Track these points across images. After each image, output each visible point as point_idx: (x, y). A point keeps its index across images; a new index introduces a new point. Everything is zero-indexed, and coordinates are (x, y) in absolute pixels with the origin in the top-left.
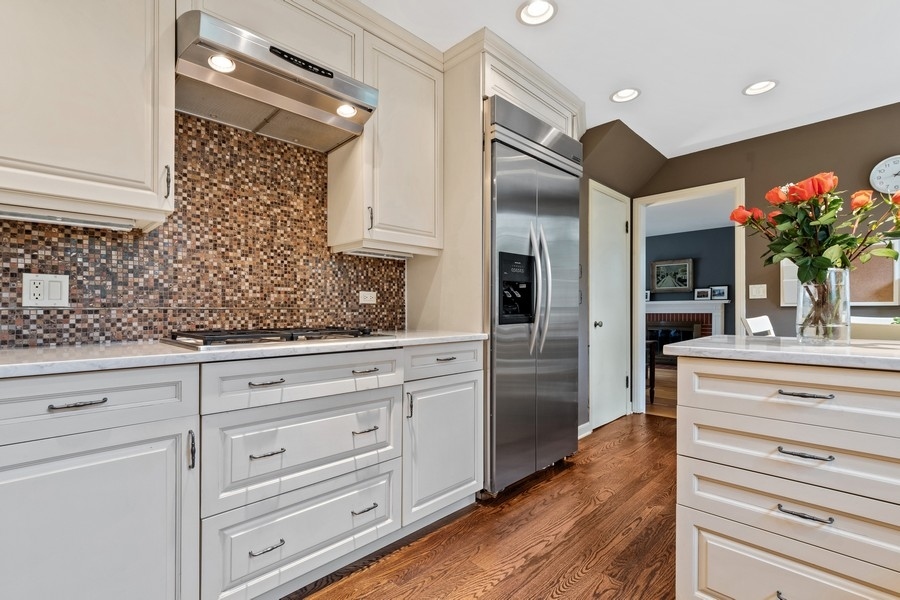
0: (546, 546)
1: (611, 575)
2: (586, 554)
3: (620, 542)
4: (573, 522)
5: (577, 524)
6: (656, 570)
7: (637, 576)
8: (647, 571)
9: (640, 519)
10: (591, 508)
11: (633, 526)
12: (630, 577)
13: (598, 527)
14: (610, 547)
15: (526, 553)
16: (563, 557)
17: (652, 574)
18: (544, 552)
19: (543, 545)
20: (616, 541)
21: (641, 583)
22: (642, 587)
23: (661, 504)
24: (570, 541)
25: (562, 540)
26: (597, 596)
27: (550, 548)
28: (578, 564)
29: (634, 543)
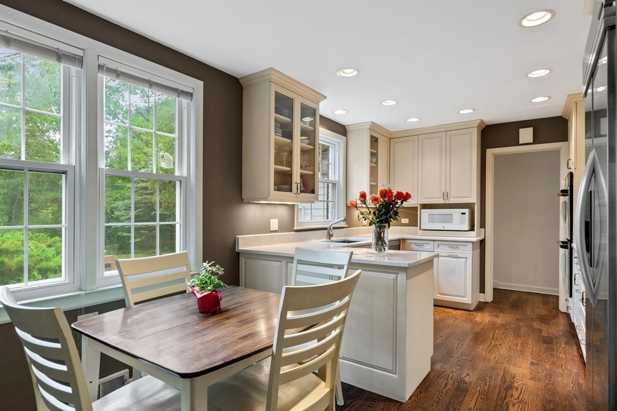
1: (466, 383)
6: (444, 388)
14: (475, 398)
17: (446, 386)
18: (510, 391)
20: (473, 403)
22: (449, 380)
24: (501, 401)
25: (506, 401)
26: (467, 375)
27: (509, 394)
28: (486, 387)
29: (461, 403)
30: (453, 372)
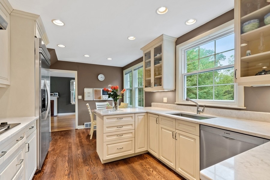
0: (68, 170)
1: (86, 166)
2: (77, 166)
3: (81, 160)
4: (67, 163)
5: (68, 163)
6: (91, 160)
7: (90, 163)
8: (90, 161)
9: (79, 154)
10: (67, 158)
11: (79, 156)
12: (89, 164)
13: (73, 160)
14: (80, 162)
15: (65, 175)
16: (74, 170)
17: (92, 161)
18: (69, 172)
19: (66, 171)
20: (80, 160)
21: (91, 163)
22: (93, 164)
23: (79, 150)
24: (71, 166)
25: (69, 167)
26: (88, 170)
27: (69, 170)
28: (78, 168)
29: (83, 159)
30: (95, 168)
